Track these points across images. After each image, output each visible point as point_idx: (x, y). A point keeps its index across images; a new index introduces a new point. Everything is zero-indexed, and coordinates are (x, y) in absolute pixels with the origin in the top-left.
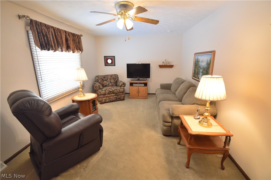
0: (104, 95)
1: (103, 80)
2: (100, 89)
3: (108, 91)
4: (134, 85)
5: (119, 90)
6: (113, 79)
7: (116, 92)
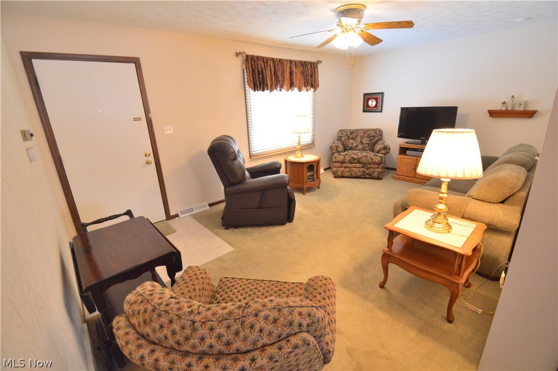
0: (342, 163)
1: (348, 137)
2: (339, 152)
3: (350, 158)
4: (408, 152)
5: (372, 159)
6: (367, 137)
7: (365, 161)
